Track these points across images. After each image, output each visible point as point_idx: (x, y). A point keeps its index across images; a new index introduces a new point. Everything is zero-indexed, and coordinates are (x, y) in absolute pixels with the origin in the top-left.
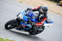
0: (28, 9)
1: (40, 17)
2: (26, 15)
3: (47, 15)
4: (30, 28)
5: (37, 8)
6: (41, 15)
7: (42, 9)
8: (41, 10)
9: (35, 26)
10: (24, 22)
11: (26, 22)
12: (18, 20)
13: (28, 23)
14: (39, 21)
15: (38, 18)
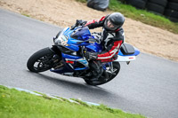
0: (78, 23)
1: (107, 40)
2: (75, 37)
3: (123, 34)
4: (84, 66)
5: (98, 20)
6: (110, 36)
7: (111, 21)
8: (109, 23)
9: (96, 60)
10: (70, 53)
11: (75, 54)
12: (57, 50)
13: (80, 55)
14: (104, 50)
15: (103, 42)
